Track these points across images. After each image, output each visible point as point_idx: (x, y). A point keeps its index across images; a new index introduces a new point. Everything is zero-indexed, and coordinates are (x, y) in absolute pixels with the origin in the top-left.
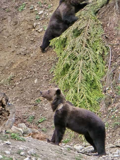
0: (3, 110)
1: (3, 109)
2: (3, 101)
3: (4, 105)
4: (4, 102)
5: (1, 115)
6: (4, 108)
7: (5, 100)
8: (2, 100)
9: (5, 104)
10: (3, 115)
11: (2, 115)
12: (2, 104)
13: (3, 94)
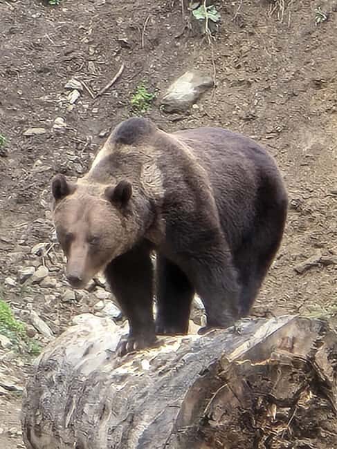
0: (319, 408)
1: (322, 403)
2: (318, 361)
3: (326, 384)
4: (325, 368)
5: (313, 438)
6: (326, 397)
7: (329, 358)
8: (313, 359)
9: (331, 380)
10: (323, 435)
11: (320, 437)
12: (316, 376)
13: (316, 327)
